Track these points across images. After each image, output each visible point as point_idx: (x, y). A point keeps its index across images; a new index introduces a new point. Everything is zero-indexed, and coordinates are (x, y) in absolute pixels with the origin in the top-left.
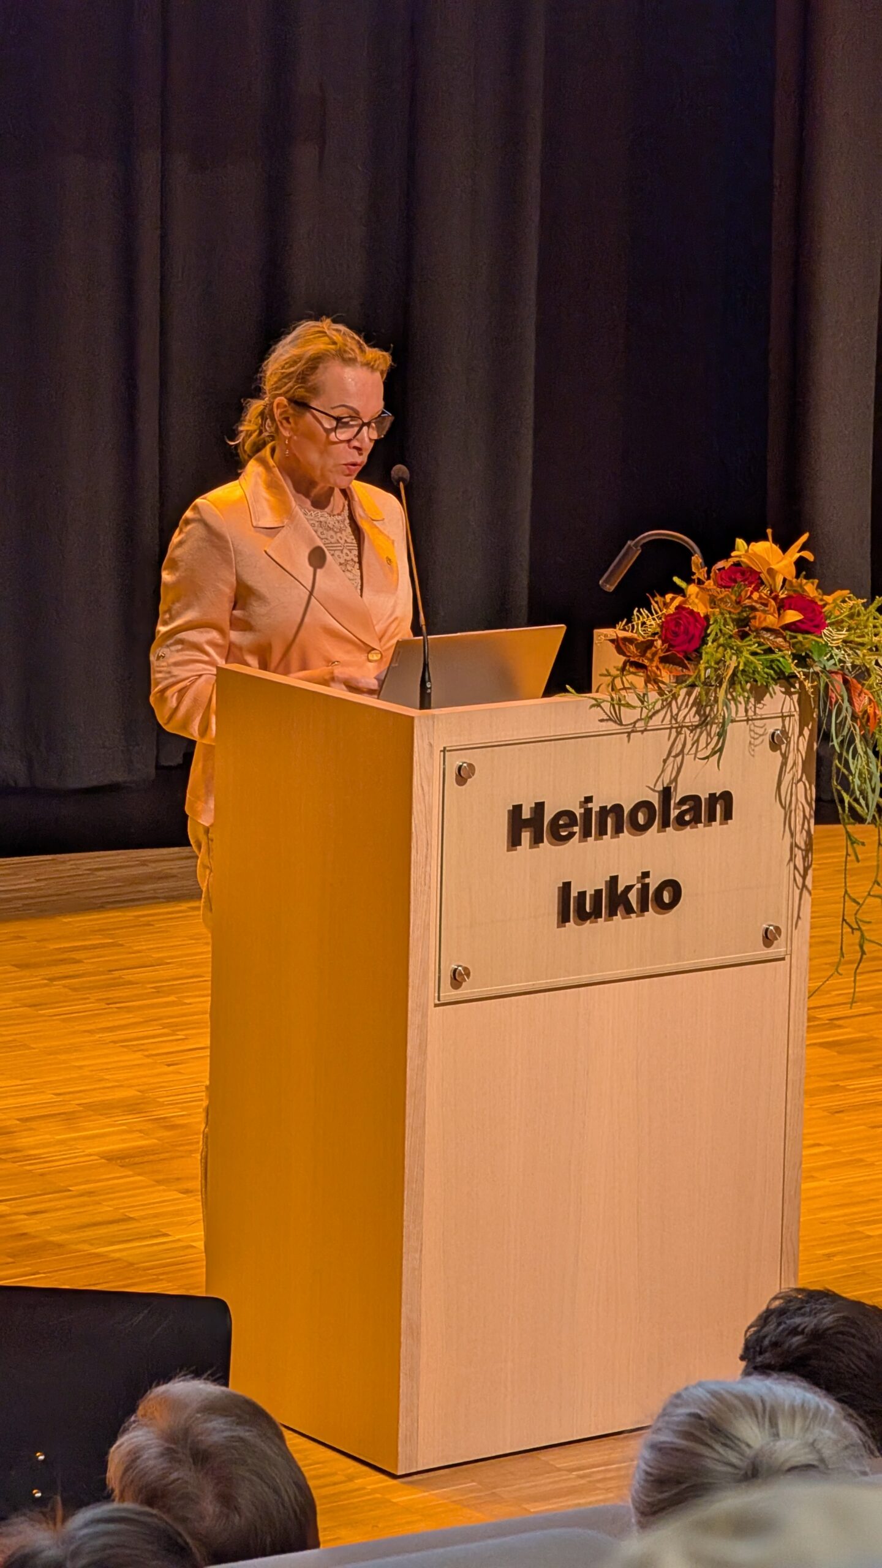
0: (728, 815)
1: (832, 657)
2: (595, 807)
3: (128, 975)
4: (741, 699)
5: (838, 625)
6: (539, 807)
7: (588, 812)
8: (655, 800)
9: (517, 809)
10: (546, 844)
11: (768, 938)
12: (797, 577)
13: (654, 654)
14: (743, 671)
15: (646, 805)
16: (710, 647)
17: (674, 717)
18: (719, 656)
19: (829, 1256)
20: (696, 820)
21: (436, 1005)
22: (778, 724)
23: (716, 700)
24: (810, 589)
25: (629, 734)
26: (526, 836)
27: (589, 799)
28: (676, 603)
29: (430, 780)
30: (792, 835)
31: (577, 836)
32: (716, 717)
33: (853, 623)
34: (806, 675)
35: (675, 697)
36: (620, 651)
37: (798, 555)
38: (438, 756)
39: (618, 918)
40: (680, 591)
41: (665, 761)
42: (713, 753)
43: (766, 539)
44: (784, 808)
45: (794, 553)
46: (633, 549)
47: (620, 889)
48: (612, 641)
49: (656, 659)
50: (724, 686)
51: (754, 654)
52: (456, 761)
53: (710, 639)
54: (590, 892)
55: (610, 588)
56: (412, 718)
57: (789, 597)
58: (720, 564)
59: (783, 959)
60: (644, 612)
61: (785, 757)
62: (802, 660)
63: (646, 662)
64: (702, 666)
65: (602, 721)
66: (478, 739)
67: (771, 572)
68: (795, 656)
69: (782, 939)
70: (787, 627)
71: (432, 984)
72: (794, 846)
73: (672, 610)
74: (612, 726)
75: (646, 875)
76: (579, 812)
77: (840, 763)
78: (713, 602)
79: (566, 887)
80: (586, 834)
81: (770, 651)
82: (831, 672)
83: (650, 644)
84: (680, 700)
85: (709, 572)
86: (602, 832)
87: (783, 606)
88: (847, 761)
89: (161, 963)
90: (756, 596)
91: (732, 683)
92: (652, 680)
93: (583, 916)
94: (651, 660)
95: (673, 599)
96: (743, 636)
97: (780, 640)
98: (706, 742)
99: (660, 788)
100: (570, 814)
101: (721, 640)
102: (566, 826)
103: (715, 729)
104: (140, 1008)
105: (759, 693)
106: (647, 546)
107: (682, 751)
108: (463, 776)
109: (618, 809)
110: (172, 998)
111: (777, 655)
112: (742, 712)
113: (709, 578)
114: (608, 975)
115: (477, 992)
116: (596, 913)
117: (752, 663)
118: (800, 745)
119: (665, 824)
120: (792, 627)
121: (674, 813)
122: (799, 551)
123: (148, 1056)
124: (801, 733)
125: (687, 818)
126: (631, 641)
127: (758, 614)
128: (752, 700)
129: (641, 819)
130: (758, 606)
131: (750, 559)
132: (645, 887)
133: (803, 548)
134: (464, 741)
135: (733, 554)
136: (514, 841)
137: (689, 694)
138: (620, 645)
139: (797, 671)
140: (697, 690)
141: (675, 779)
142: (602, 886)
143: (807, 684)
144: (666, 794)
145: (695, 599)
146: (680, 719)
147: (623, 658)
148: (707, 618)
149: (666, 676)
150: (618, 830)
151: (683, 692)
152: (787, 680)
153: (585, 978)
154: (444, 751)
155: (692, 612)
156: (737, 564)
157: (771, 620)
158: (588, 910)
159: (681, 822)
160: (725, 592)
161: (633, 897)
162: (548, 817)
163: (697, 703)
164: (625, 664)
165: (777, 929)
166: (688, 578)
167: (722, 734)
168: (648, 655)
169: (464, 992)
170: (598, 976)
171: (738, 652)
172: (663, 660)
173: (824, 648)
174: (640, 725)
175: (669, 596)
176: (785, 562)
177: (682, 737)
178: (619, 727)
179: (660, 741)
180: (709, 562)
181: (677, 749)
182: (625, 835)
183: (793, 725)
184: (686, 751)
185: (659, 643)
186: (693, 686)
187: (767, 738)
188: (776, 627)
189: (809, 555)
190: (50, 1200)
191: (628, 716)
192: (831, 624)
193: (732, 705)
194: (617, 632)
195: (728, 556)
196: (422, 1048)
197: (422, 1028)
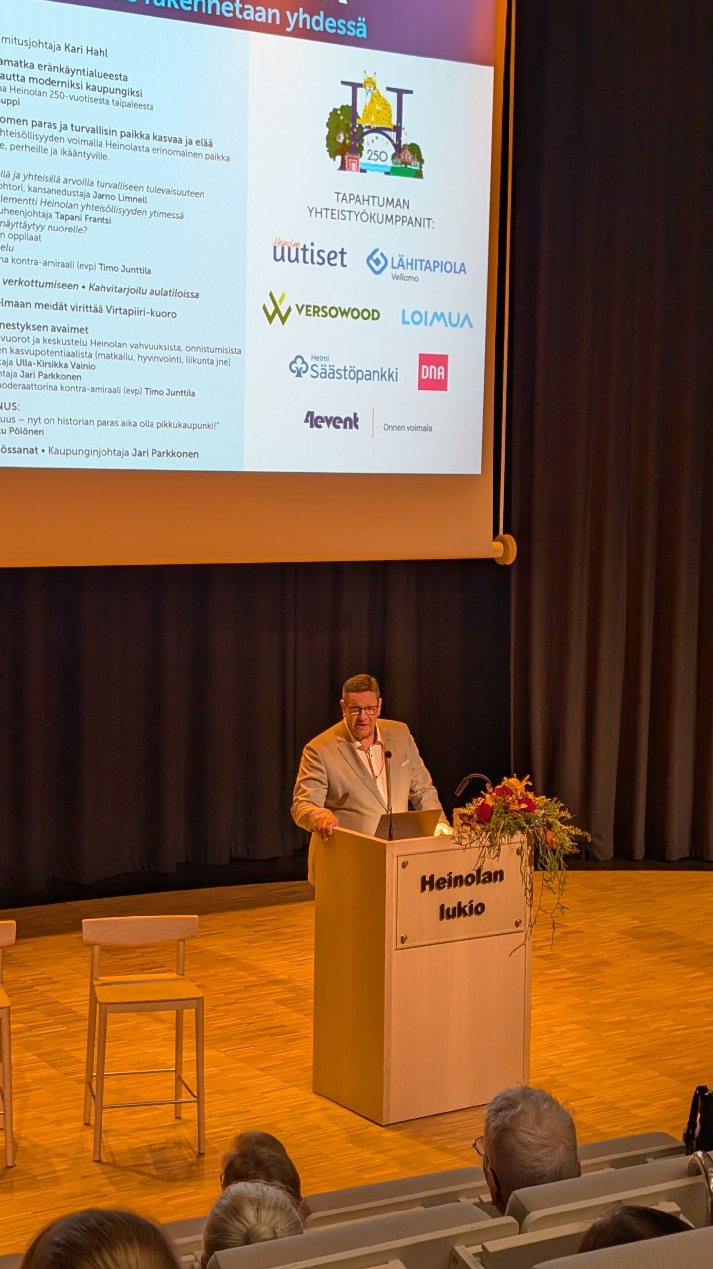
0: (501, 879)
1: (539, 821)
2: (453, 876)
3: (284, 931)
4: (506, 836)
5: (541, 809)
6: (432, 877)
7: (450, 878)
8: (475, 873)
9: (424, 878)
10: (435, 890)
11: (517, 924)
12: (526, 791)
13: (474, 820)
14: (506, 826)
15: (471, 875)
16: (494, 816)
17: (481, 843)
18: (497, 820)
19: (541, 1039)
20: (490, 881)
21: (395, 950)
22: (520, 845)
23: (497, 836)
24: (531, 795)
25: (464, 849)
26: (428, 887)
27: (450, 873)
28: (481, 802)
29: (392, 867)
30: (526, 885)
31: (446, 887)
32: (497, 843)
33: (546, 807)
34: (530, 828)
35: (481, 835)
36: (462, 819)
37: (525, 783)
38: (395, 858)
39: (462, 917)
40: (483, 796)
41: (479, 859)
42: (496, 856)
43: (514, 777)
44: (522, 874)
46: (466, 782)
47: (463, 906)
48: (459, 815)
49: (475, 822)
50: (499, 832)
51: (510, 819)
52: (401, 860)
53: (494, 814)
54: (451, 908)
55: (458, 795)
56: (385, 844)
57: (523, 798)
58: (498, 787)
59: (523, 932)
60: (470, 804)
61: (522, 858)
62: (528, 822)
63: (471, 823)
64: (491, 824)
65: (454, 843)
66: (410, 852)
67: (516, 790)
68: (525, 820)
69: (522, 925)
70: (522, 810)
71: (394, 942)
72: (527, 889)
73: (480, 804)
74: (458, 846)
75: (472, 901)
76: (447, 878)
77: (542, 860)
78: (495, 801)
79: (442, 906)
80: (450, 886)
81: (515, 819)
82: (539, 826)
83: (472, 816)
84: (483, 835)
85: (494, 789)
86: (455, 885)
87: (520, 802)
88: (545, 860)
89: (295, 925)
90: (511, 798)
91: (502, 830)
92: (473, 829)
93: (449, 917)
94: (473, 822)
95: (481, 800)
96: (506, 813)
97: (519, 815)
98: (493, 853)
99: (476, 869)
100: (443, 879)
101: (498, 815)
102: (442, 883)
103: (497, 848)
104: (287, 943)
105: (512, 834)
106: (472, 780)
107: (484, 856)
108: (404, 865)
109: (461, 877)
110: (299, 939)
111: (519, 820)
112: (507, 841)
113: (494, 792)
114: (458, 938)
115: (410, 945)
116: (454, 915)
117: (510, 823)
118: (527, 851)
119: (478, 882)
120: (524, 810)
121: (482, 878)
122: (527, 781)
123: (291, 962)
124: (528, 848)
125: (487, 880)
126: (464, 815)
127: (512, 805)
128: (510, 836)
129: (470, 880)
130: (511, 802)
131: (508, 784)
132: (472, 906)
134: (405, 852)
135: (503, 783)
136: (423, 889)
137: (486, 834)
138: (462, 816)
139: (525, 825)
140: (489, 833)
141: (482, 866)
142: (456, 905)
143: (530, 831)
144: (479, 871)
145: (489, 799)
146: (483, 843)
147: (462, 822)
148: (493, 806)
149: (478, 828)
150: (461, 885)
151: (484, 833)
152: (523, 829)
153: (450, 939)
154: (397, 856)
155: (487, 805)
156: (504, 787)
157: (516, 807)
158: (451, 914)
159: (484, 882)
160: (499, 797)
161: (467, 909)
162: (435, 880)
163: (490, 837)
165: (521, 921)
166: (486, 791)
167: (499, 849)
168: (472, 820)
169: (405, 945)
170: (454, 939)
171: (504, 819)
172: (477, 822)
173: (536, 818)
174: (468, 846)
175: (479, 798)
176: (521, 786)
177: (484, 850)
178: (461, 846)
179: (475, 852)
180: (494, 786)
181: (482, 855)
182: (464, 886)
183: (525, 846)
184: (486, 855)
185: (476, 816)
186: (487, 832)
187: (516, 850)
188: (518, 810)
189: (530, 784)
190: (256, 1018)
191: (464, 842)
192: (538, 808)
193: (503, 838)
194: (462, 810)
195: (500, 784)
196: (390, 966)
197: (390, 958)
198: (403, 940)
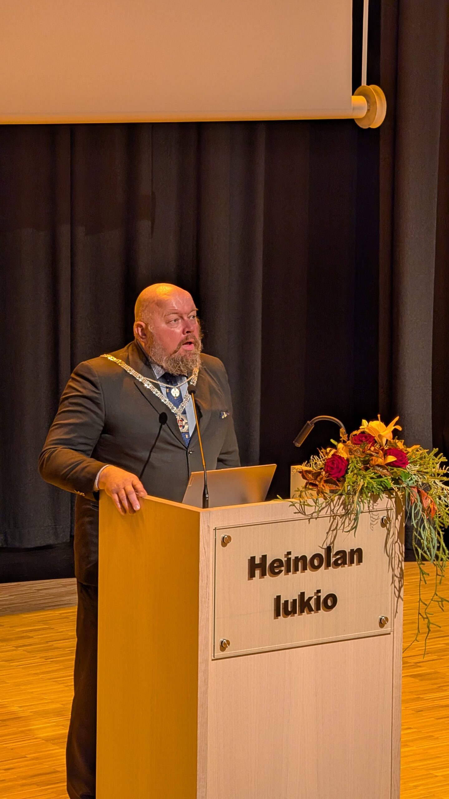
0: (360, 561)
1: (411, 479)
2: (292, 557)
4: (366, 501)
5: (414, 463)
6: (264, 558)
7: (289, 560)
8: (323, 553)
9: (253, 559)
10: (267, 577)
11: (382, 623)
12: (393, 439)
13: (321, 479)
14: (367, 487)
15: (318, 556)
16: (350, 475)
17: (332, 511)
18: (354, 479)
19: (416, 786)
20: (344, 563)
21: (213, 660)
22: (385, 514)
23: (353, 502)
24: (400, 445)
25: (309, 519)
26: (257, 572)
27: (289, 553)
28: (332, 452)
29: (208, 544)
30: (393, 570)
31: (283, 572)
32: (353, 510)
33: (422, 462)
34: (399, 489)
35: (332, 500)
36: (304, 477)
37: (393, 428)
38: (212, 531)
39: (305, 614)
40: (334, 447)
41: (328, 533)
42: (352, 529)
43: (377, 419)
44: (389, 556)
45: (391, 427)
46: (310, 425)
47: (306, 599)
48: (300, 472)
49: (322, 481)
50: (357, 494)
51: (372, 478)
52: (221, 534)
53: (350, 471)
54: (290, 601)
55: (298, 445)
56: (199, 513)
57: (389, 449)
58: (355, 433)
59: (390, 634)
60: (316, 457)
61: (389, 530)
62: (397, 481)
63: (317, 483)
64: (346, 485)
65: (295, 513)
66: (232, 524)
67: (380, 436)
68: (393, 479)
69: (390, 624)
70: (389, 464)
71: (210, 649)
72: (394, 576)
73: (330, 456)
74: (301, 516)
75: (319, 591)
76: (284, 559)
77: (417, 533)
78: (351, 452)
79: (278, 598)
80: (288, 571)
81: (380, 477)
82: (411, 487)
83: (319, 474)
84: (335, 502)
85: (348, 437)
86: (296, 570)
87: (386, 453)
88: (420, 533)
90: (372, 449)
91: (361, 493)
92: (321, 492)
93: (287, 613)
94: (320, 482)
95: (330, 451)
96: (366, 469)
97: (385, 471)
98: (348, 523)
99: (325, 547)
100: (279, 561)
101: (355, 471)
102: (278, 567)
103: (353, 517)
105: (375, 498)
106: (317, 424)
107: (336, 528)
108: (225, 542)
109: (304, 558)
111: (384, 479)
112: (366, 508)
113: (348, 440)
114: (301, 643)
115: (234, 653)
116: (294, 612)
117: (371, 483)
118: (396, 524)
119: (328, 565)
120: (391, 464)
121: (333, 560)
122: (394, 426)
124: (397, 518)
125: (339, 562)
126: (309, 472)
127: (374, 458)
128: (372, 502)
129: (316, 563)
130: (373, 454)
131: (369, 429)
132: (319, 598)
133: (396, 424)
134: (226, 524)
135: (361, 427)
136: (252, 575)
137: (339, 499)
138: (304, 474)
139: (394, 486)
140: (344, 496)
141: (333, 542)
142: (297, 597)
143: (399, 493)
144: (329, 550)
145: (342, 450)
146: (335, 511)
147: (306, 481)
148: (348, 460)
149: (327, 489)
150: (304, 569)
151: (336, 497)
152: (389, 491)
153: (288, 645)
154: (215, 529)
155: (340, 457)
156: (363, 433)
157: (380, 461)
158: (289, 610)
159: (336, 564)
160: (357, 447)
161: (312, 603)
162: (268, 562)
163: (344, 503)
164: (307, 484)
165: (387, 619)
166: (338, 440)
167: (356, 519)
168: (318, 479)
169: (227, 653)
170: (296, 644)
171: (364, 477)
172: (326, 482)
173: (408, 475)
174: (315, 515)
175: (328, 449)
176: (387, 432)
177: (336, 521)
178: (304, 516)
179: (324, 523)
180: (349, 432)
181: (333, 527)
182: (308, 571)
183: (393, 514)
184: (338, 528)
185: (323, 473)
186: (341, 495)
187: (379, 521)
188: (383, 464)
189: (399, 428)
190: (17, 762)
191: (309, 510)
192: (411, 463)
193: (361, 504)
194: (303, 467)
195: (358, 429)
196: (206, 682)
197: (206, 671)
198: (223, 646)
